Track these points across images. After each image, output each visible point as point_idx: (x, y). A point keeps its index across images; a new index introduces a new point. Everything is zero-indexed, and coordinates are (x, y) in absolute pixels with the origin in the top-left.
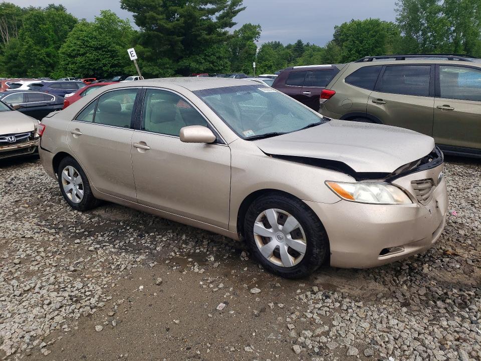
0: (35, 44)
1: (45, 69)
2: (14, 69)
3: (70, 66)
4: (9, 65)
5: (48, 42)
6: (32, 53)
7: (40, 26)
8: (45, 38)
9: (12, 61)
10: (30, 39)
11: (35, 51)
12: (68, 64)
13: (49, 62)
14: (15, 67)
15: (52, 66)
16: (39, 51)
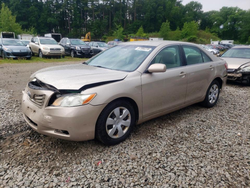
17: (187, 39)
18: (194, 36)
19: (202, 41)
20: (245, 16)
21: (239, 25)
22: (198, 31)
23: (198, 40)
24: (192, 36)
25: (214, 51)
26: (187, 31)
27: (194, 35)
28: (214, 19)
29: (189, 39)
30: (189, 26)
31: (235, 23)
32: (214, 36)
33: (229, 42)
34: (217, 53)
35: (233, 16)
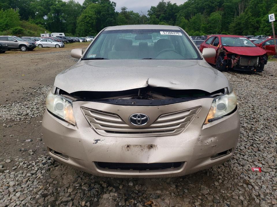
0: (252, 16)
1: (253, 30)
2: (237, 31)
3: (266, 28)
4: (236, 28)
5: (260, 14)
6: (248, 21)
7: (259, 5)
8: (259, 12)
9: (238, 26)
10: (250, 13)
11: (251, 20)
12: (264, 27)
13: (257, 26)
14: (239, 29)
15: (257, 28)
16: (253, 19)
17: (11, 31)
18: (19, 28)
19: (31, 33)
20: (67, 8)
21: (63, 17)
22: (21, 22)
23: (26, 32)
24: (17, 28)
25: (59, 44)
26: (7, 21)
27: (17, 26)
28: (34, 8)
29: (13, 32)
30: (6, 14)
31: (58, 15)
32: (41, 28)
33: (60, 35)
34: (62, 46)
35: (55, 6)
